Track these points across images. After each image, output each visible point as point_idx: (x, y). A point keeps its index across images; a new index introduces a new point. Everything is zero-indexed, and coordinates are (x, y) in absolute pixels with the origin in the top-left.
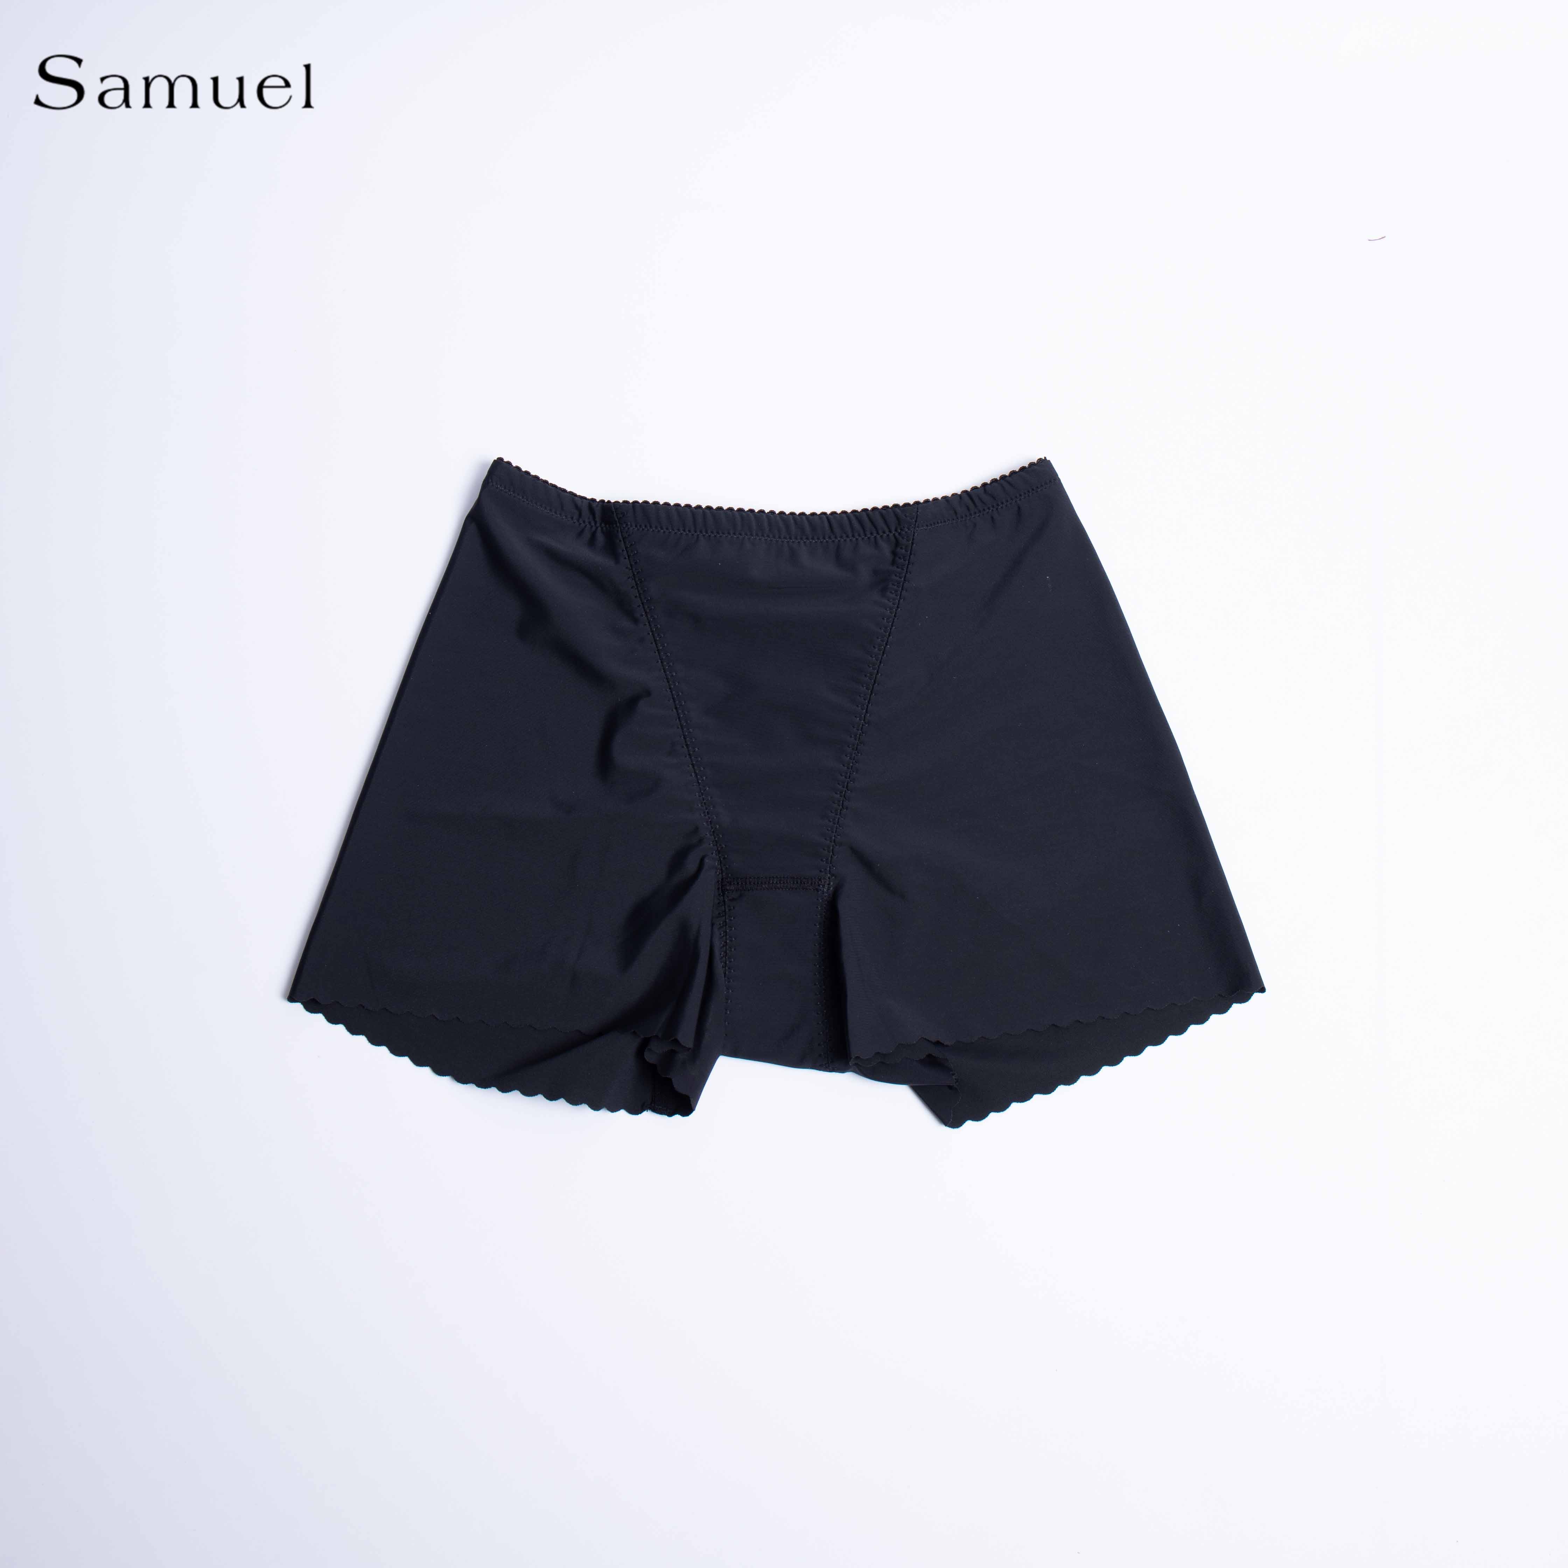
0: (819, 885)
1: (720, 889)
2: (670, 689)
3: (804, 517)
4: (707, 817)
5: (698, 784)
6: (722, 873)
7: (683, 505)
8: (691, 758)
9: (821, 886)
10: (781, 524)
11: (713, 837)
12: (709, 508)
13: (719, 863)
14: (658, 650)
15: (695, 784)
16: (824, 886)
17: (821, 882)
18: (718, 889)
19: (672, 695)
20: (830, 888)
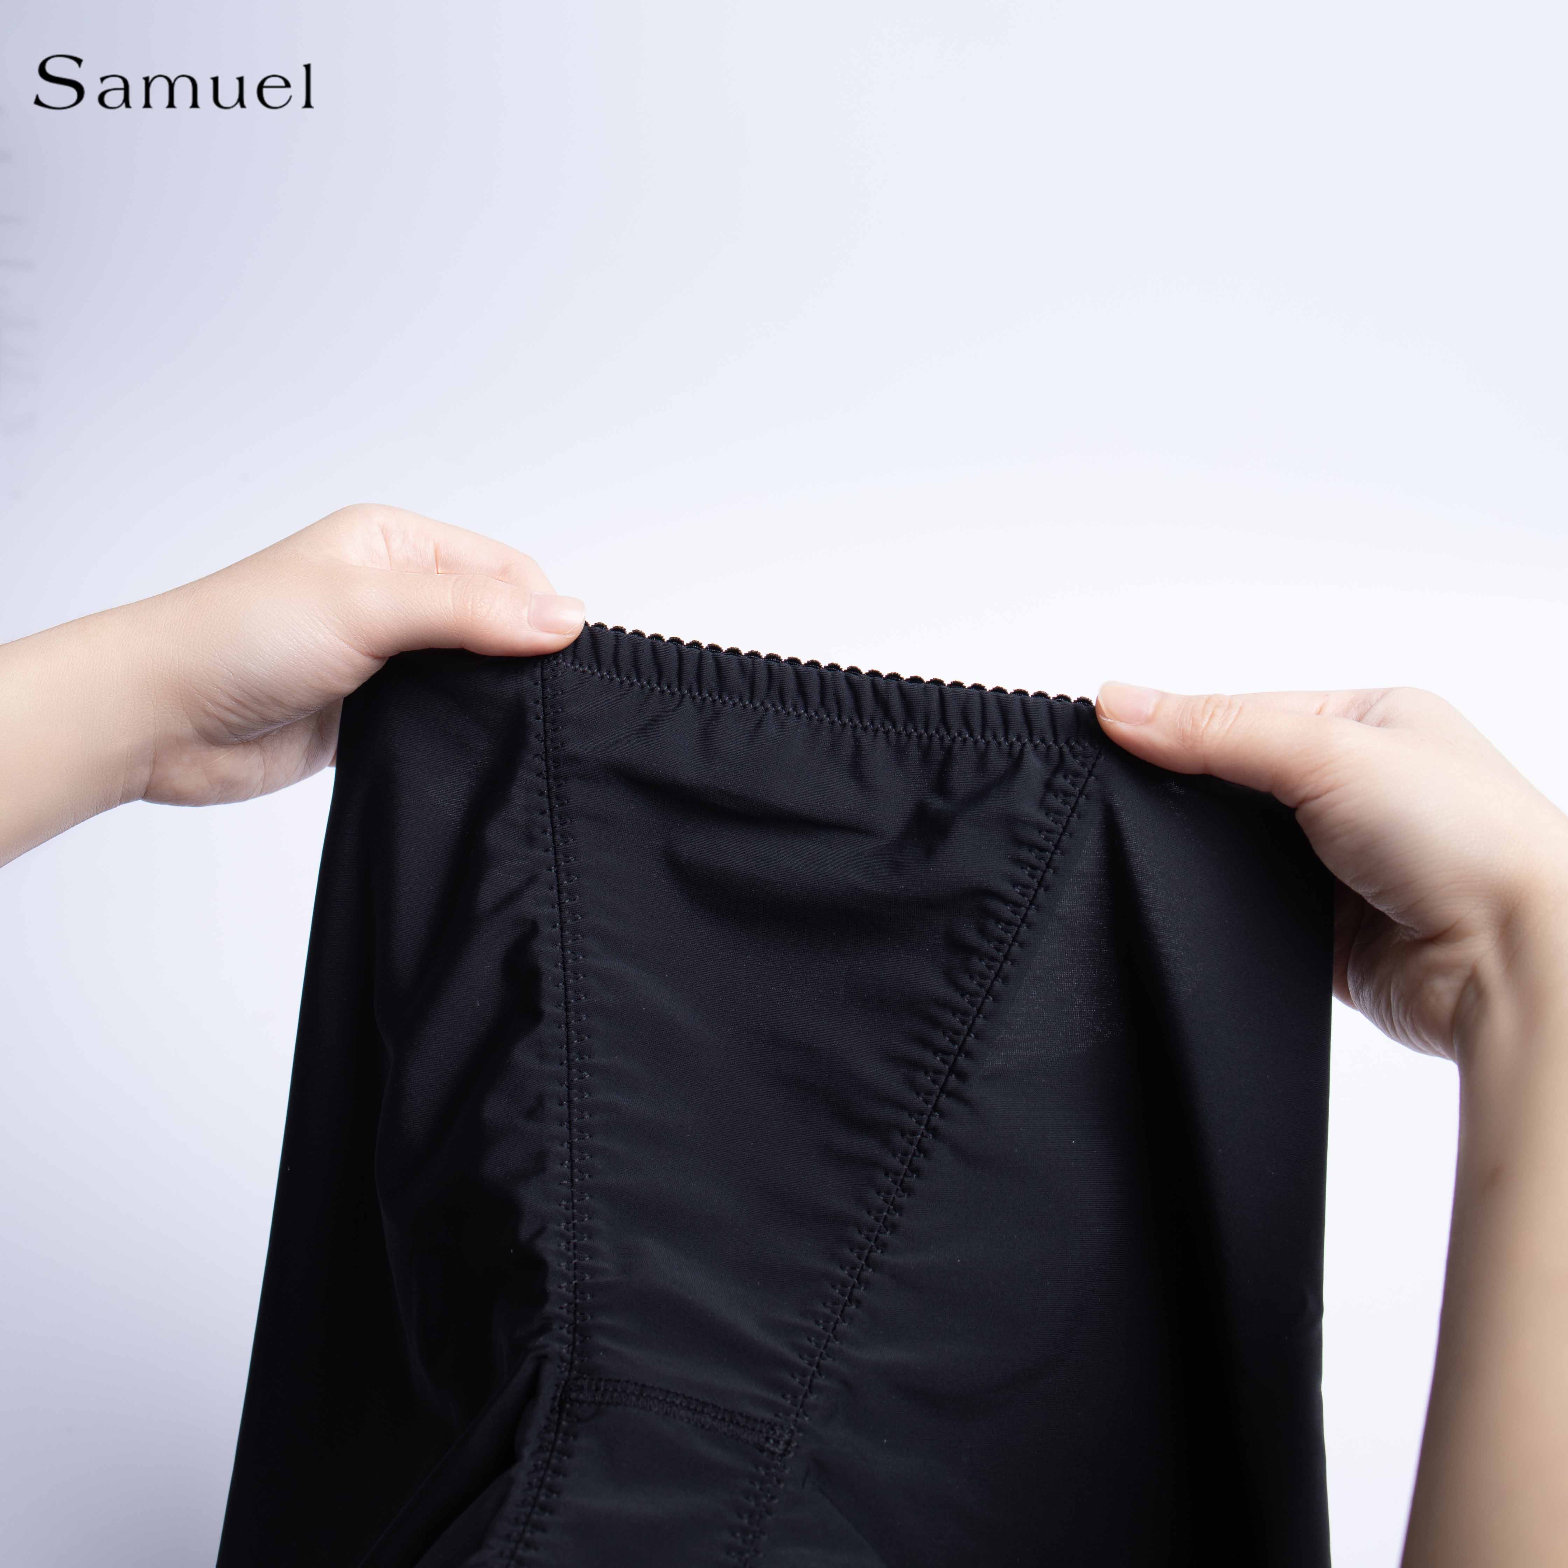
0: (767, 1439)
1: (558, 1400)
2: (565, 984)
3: (894, 683)
4: (570, 1254)
5: (570, 1184)
6: (570, 1371)
7: (666, 638)
8: (570, 1129)
9: (772, 1441)
10: (845, 692)
11: (572, 1294)
12: (714, 648)
13: (571, 1348)
14: (559, 905)
15: (565, 1182)
16: (777, 1442)
17: (775, 1433)
18: (554, 1398)
19: (566, 996)
20: (789, 1452)
